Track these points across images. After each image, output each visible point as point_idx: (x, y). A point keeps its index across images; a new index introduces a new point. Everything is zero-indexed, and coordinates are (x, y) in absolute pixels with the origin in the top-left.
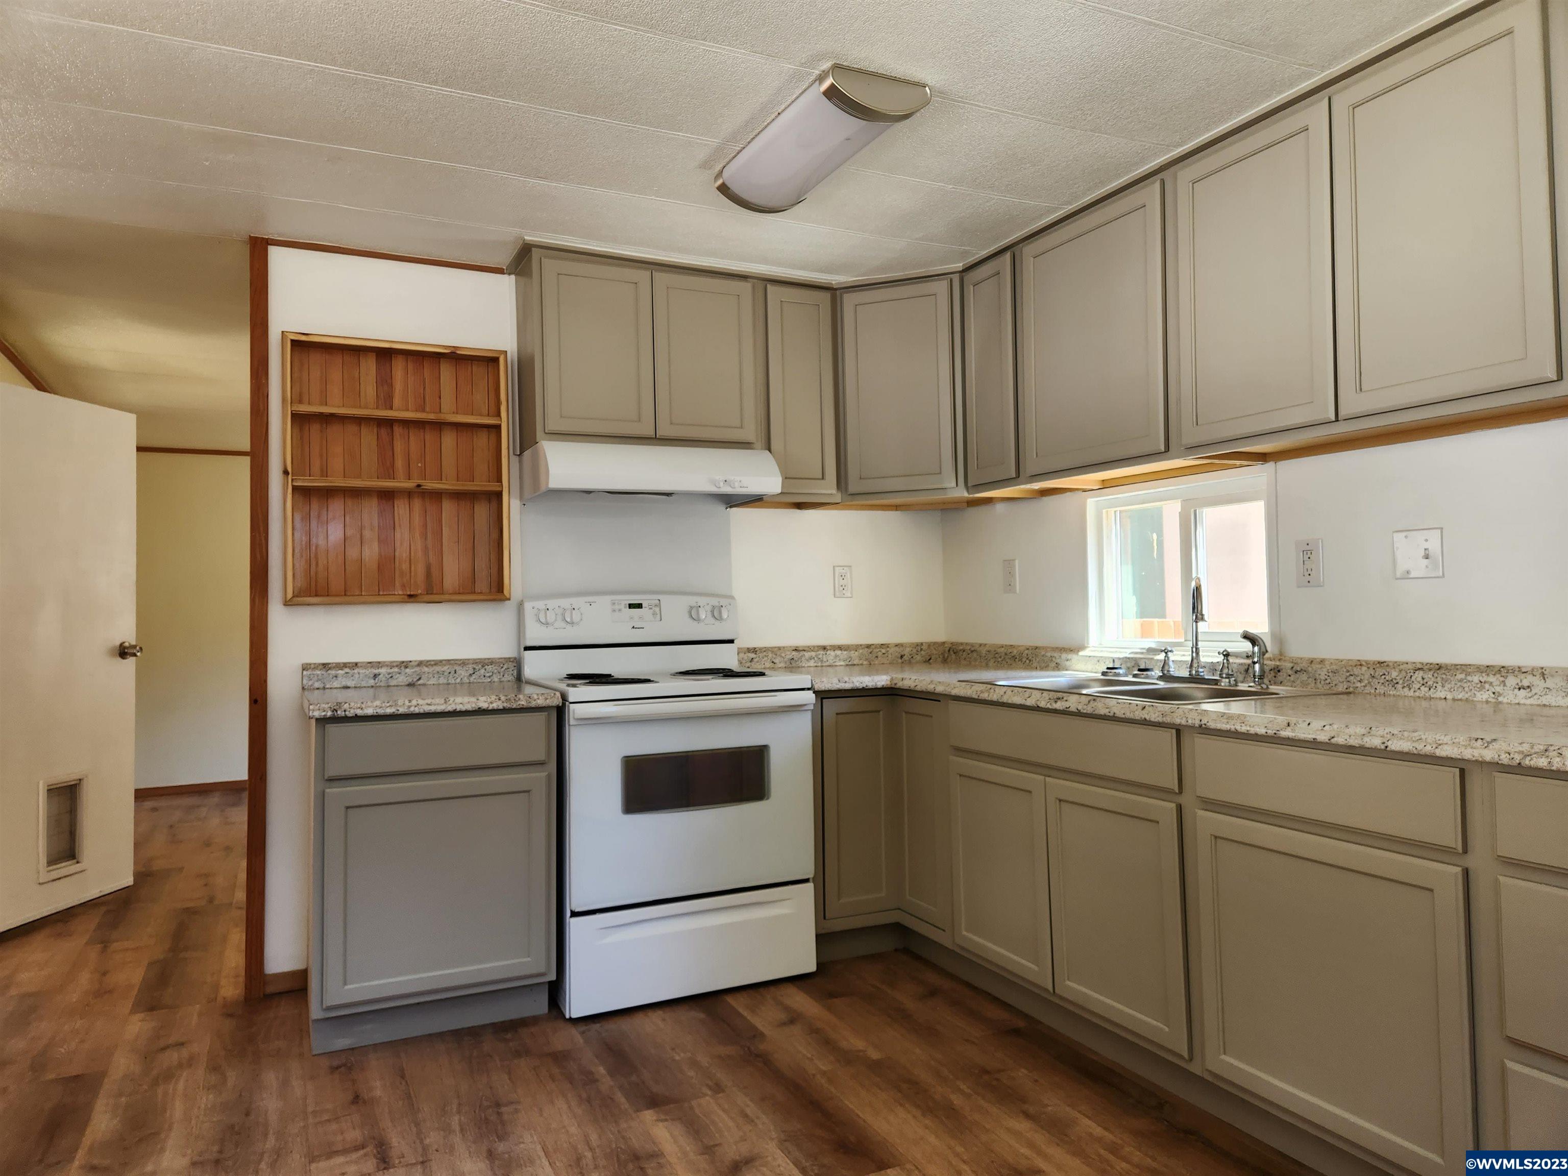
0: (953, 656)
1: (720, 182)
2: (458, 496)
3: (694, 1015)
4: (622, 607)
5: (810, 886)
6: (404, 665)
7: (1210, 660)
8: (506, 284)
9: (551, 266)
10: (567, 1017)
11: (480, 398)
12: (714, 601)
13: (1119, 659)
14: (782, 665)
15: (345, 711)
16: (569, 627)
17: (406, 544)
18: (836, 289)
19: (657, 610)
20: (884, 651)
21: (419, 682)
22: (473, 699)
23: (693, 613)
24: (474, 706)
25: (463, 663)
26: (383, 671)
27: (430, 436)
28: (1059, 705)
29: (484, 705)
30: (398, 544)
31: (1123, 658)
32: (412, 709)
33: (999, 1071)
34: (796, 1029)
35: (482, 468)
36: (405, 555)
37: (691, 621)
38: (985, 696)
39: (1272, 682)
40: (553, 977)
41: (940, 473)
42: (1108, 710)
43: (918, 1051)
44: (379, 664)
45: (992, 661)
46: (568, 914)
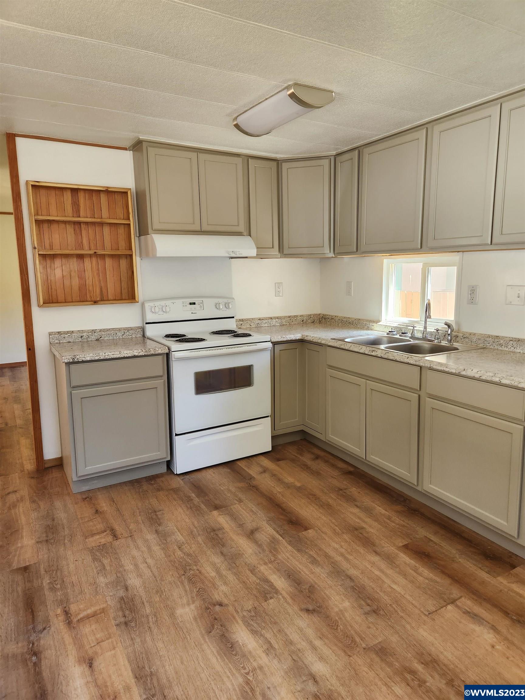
0: (324, 320)
1: (235, 123)
2: (112, 256)
3: (225, 470)
4: (187, 304)
5: (269, 418)
6: (94, 331)
7: (430, 330)
8: (129, 155)
9: (152, 151)
10: (175, 473)
11: (120, 212)
12: (226, 300)
13: (394, 327)
14: (254, 326)
15: (78, 359)
16: (165, 314)
17: (91, 278)
18: (279, 160)
19: (202, 305)
20: (295, 319)
21: (101, 339)
22: (131, 352)
23: (217, 306)
24: (132, 354)
25: (120, 330)
26: (85, 334)
27: (98, 229)
28: (373, 354)
29: (136, 354)
30: (87, 278)
31: (395, 327)
32: (106, 357)
33: (345, 489)
34: (267, 475)
35: (122, 244)
36: (91, 283)
37: (216, 309)
38: (342, 347)
39: (454, 341)
40: (169, 459)
41: (323, 247)
42: (393, 358)
43: (314, 482)
44: (83, 331)
45: (341, 323)
46: (174, 435)
